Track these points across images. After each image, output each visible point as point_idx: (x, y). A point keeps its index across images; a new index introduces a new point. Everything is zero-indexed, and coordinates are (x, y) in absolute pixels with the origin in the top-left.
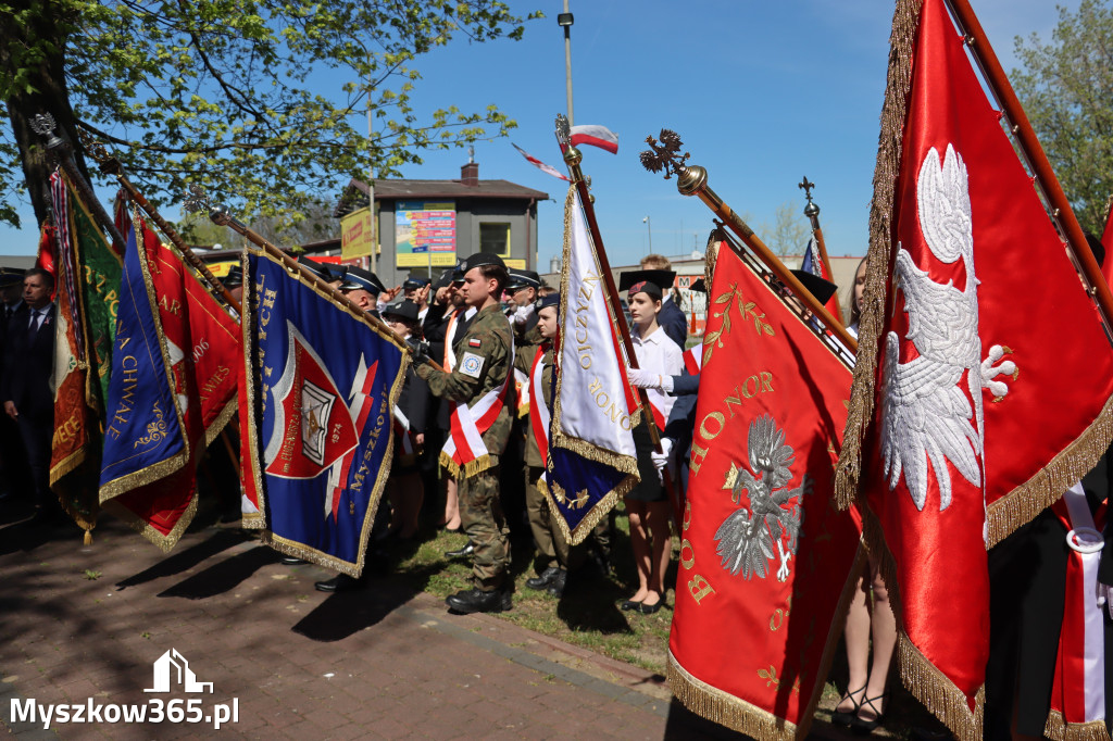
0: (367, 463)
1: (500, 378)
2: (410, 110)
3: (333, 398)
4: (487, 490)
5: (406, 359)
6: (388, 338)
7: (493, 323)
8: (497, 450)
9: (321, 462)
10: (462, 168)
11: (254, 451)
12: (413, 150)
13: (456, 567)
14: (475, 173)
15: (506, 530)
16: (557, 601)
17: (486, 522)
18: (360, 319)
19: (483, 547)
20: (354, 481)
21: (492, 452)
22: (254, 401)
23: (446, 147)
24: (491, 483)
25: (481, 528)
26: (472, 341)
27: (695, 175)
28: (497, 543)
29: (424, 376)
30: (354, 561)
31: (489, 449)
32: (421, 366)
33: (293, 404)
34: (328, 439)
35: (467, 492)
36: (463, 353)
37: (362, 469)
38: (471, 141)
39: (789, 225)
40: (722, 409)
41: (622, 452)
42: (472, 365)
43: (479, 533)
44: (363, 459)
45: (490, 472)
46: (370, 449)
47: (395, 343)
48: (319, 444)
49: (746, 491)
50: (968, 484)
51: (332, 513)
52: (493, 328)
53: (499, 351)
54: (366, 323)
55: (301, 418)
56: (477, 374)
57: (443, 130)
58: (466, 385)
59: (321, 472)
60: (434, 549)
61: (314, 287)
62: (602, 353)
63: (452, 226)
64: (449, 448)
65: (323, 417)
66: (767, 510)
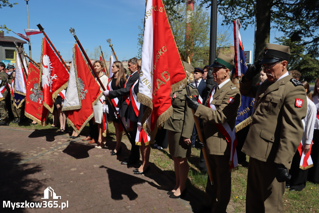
1: (5, 84)
7: (3, 74)
15: (7, 111)
17: (3, 109)
19: (3, 114)
21: (4, 97)
24: (4, 102)
27: (25, 54)
28: (6, 113)
39: (98, 52)
41: (24, 92)
43: (2, 111)
45: (4, 100)
50: (48, 86)
53: (5, 79)
56: (1, 83)
62: (21, 78)
66: (37, 94)
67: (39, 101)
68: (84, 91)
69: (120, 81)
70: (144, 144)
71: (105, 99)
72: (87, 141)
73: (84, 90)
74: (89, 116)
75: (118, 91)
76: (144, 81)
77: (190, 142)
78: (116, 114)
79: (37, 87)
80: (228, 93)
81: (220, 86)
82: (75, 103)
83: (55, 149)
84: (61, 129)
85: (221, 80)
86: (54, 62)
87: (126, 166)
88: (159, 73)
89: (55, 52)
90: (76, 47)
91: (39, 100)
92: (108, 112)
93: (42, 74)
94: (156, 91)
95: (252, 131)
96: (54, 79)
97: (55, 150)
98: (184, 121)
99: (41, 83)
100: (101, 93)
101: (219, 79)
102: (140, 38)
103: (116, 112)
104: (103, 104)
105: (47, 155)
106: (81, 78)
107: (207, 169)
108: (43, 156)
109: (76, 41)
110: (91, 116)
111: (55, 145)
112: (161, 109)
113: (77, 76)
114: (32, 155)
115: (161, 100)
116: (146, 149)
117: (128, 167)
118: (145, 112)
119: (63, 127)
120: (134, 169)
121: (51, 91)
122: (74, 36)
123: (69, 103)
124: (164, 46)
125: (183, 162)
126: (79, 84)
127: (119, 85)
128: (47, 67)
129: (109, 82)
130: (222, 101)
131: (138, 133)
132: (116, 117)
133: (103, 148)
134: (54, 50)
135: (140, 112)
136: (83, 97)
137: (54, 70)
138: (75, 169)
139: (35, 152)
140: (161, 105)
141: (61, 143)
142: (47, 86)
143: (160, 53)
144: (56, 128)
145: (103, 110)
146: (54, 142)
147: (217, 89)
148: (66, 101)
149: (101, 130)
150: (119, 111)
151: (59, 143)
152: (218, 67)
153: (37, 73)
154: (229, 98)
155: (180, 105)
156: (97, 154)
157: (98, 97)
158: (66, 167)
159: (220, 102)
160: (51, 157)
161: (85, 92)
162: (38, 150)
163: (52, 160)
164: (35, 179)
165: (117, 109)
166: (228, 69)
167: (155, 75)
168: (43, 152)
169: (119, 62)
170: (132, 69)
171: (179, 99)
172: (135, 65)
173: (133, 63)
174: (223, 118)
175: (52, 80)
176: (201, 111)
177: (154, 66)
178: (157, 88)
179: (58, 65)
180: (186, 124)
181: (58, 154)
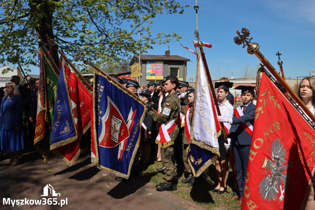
0: (132, 142)
1: (175, 116)
2: (150, 33)
3: (121, 121)
4: (170, 152)
5: (146, 109)
6: (140, 102)
7: (174, 98)
8: (174, 139)
9: (117, 142)
10: (166, 52)
11: (95, 138)
12: (151, 45)
13: (160, 174)
14: (169, 53)
15: (176, 164)
16: (191, 187)
17: (169, 162)
18: (131, 96)
19: (168, 170)
20: (128, 148)
21: (172, 140)
22: (95, 122)
23: (161, 44)
24: (171, 150)
25: (168, 164)
26: (167, 104)
28: (173, 169)
29: (151, 115)
30: (127, 174)
31: (171, 139)
32: (150, 111)
33: (108, 123)
34: (120, 134)
35: (163, 152)
36: (164, 108)
37: (130, 144)
38: (168, 42)
40: (262, 137)
42: (167, 112)
43: (167, 166)
44: (131, 141)
45: (171, 146)
46: (133, 138)
47: (142, 104)
48: (116, 136)
49: (270, 168)
51: (120, 158)
52: (174, 100)
53: (176, 107)
54: (133, 97)
55: (111, 128)
56: (168, 115)
57: (160, 39)
58: (164, 118)
59: (117, 145)
60: (153, 168)
61: (116, 85)
62: (208, 111)
63: (162, 68)
64: (158, 138)
65: (118, 127)
67: (280, 195)
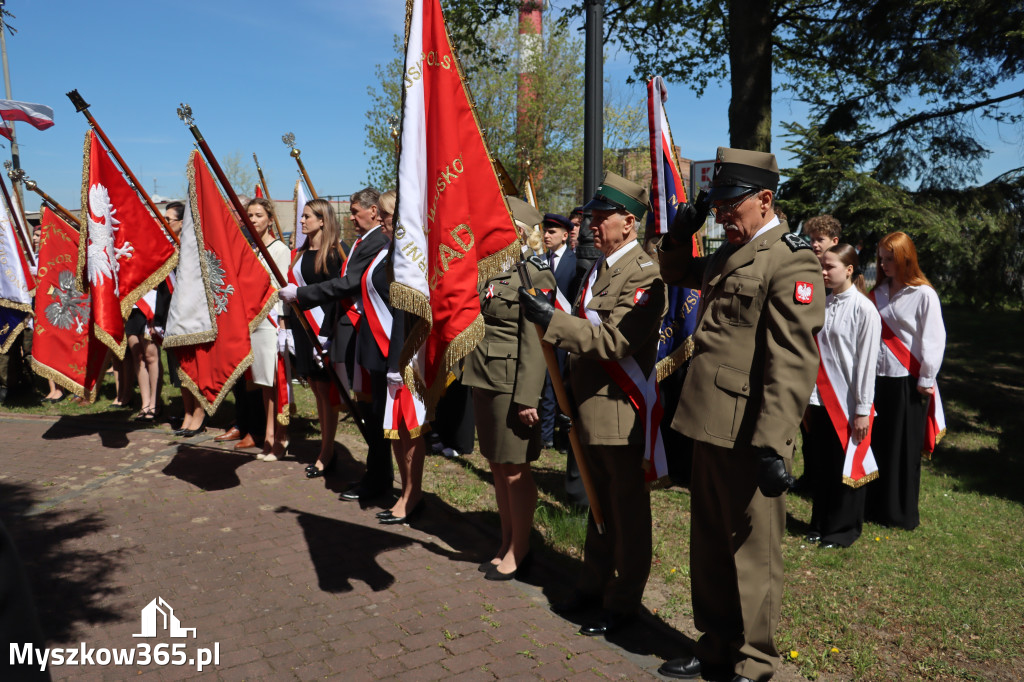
39: (236, 172)
41: (24, 302)
50: (108, 279)
62: (11, 256)
66: (69, 305)
67: (76, 326)
68: (223, 290)
69: (329, 258)
70: (409, 435)
71: (282, 314)
72: (230, 443)
73: (225, 287)
74: (241, 360)
75: (325, 286)
76: (408, 250)
77: (537, 418)
78: (319, 353)
79: (70, 282)
80: (632, 279)
81: (611, 260)
82: (198, 324)
83: (134, 467)
84: (146, 410)
85: (612, 243)
86: (122, 204)
87: (357, 505)
88: (446, 230)
89: (124, 175)
90: (197, 161)
91: (76, 322)
92: (293, 351)
93: (88, 242)
94: (440, 278)
95: (695, 373)
96: (124, 257)
97: (137, 470)
98: (518, 361)
99: (85, 270)
100: (274, 295)
101: (608, 241)
102: (371, 124)
103: (320, 347)
104: (279, 327)
105: (113, 485)
106: (213, 250)
107: (589, 498)
108: (100, 487)
109: (196, 142)
110: (244, 360)
111: (133, 458)
112: (455, 324)
113: (202, 245)
114: (66, 488)
115: (452, 299)
116: (413, 449)
117: (364, 506)
118: (411, 333)
119: (148, 404)
120: (378, 510)
121: (116, 292)
122: (191, 129)
123: (181, 323)
124: (457, 157)
125: (518, 476)
126: (208, 270)
127: (326, 269)
128: (102, 220)
129: (293, 262)
130: (615, 301)
131: (390, 402)
132: (321, 364)
133: (282, 458)
134: (120, 169)
135: (392, 343)
136: (222, 308)
137: (122, 229)
138: (206, 519)
139: (74, 478)
140: (453, 313)
141: (152, 451)
142: (105, 276)
143: (447, 176)
144: (127, 408)
145: (279, 346)
146: (127, 448)
147: (604, 269)
148: (173, 318)
149: (271, 404)
150: (328, 346)
151: (146, 451)
152: (604, 209)
153: (68, 239)
154: (634, 290)
155: (506, 317)
156: (264, 476)
157: (265, 306)
158: (178, 514)
159: (611, 302)
160: (126, 489)
161: (226, 291)
162: (83, 473)
163: (130, 498)
164: (88, 551)
165: (323, 340)
166: (631, 215)
167: (435, 236)
168: (100, 478)
169: (323, 201)
170: (362, 222)
171: (503, 299)
172: (370, 210)
173: (365, 203)
174: (619, 345)
175: (118, 261)
176: (560, 328)
177: (429, 213)
178: (441, 269)
179: (134, 215)
180: (523, 368)
181: (146, 481)
